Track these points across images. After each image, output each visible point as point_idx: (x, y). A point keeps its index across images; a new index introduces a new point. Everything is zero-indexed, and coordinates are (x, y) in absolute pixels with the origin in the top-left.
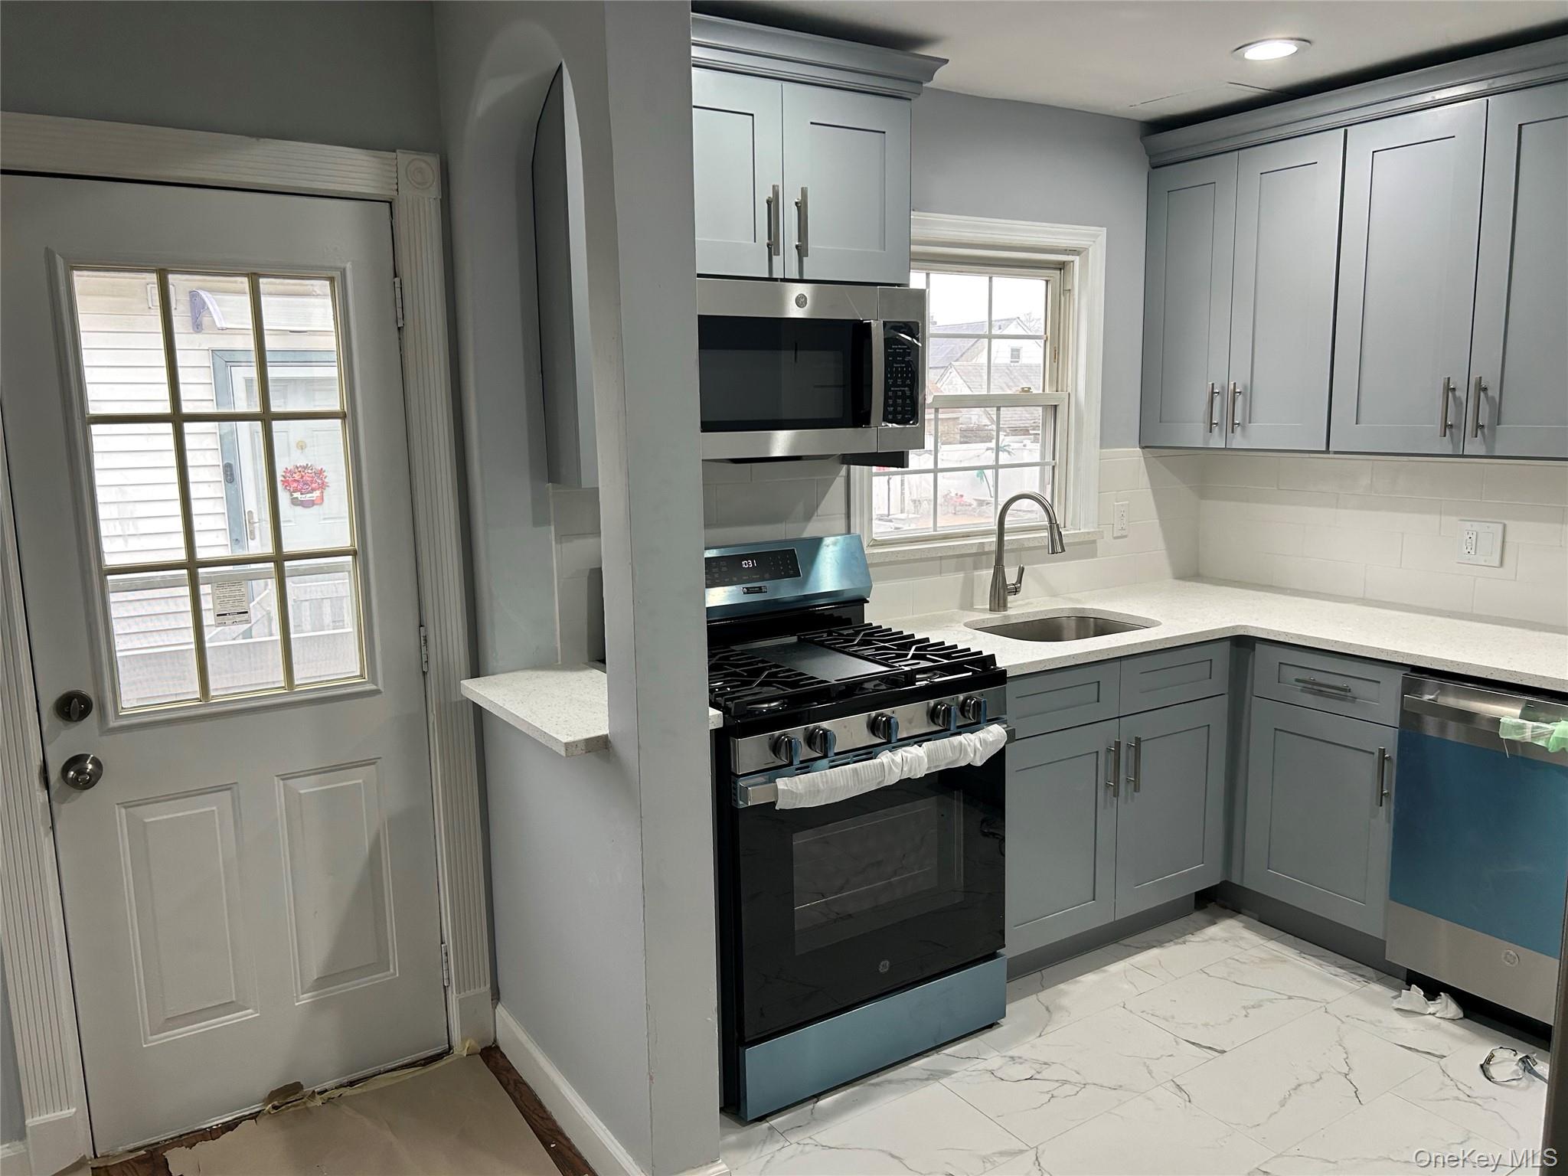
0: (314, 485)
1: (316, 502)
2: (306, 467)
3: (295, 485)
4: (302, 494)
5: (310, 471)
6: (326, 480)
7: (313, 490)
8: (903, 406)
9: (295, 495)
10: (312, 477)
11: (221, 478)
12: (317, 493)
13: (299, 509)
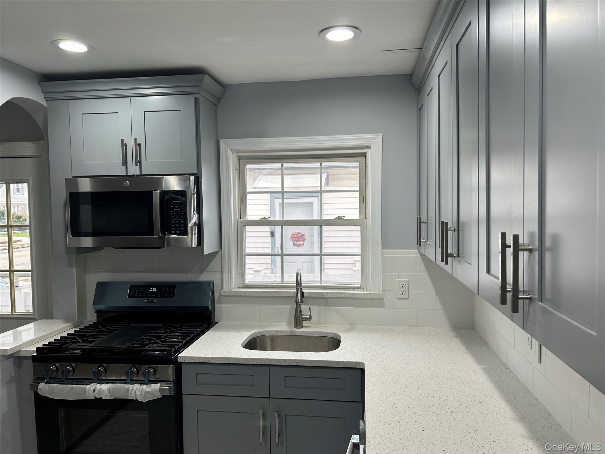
0: (301, 239)
1: (301, 245)
2: (299, 233)
3: (295, 239)
4: (297, 242)
5: (300, 234)
6: (305, 238)
7: (301, 241)
8: (180, 227)
9: (295, 242)
10: (301, 236)
11: (270, 236)
12: (302, 242)
13: (296, 247)
